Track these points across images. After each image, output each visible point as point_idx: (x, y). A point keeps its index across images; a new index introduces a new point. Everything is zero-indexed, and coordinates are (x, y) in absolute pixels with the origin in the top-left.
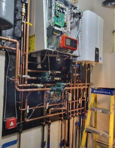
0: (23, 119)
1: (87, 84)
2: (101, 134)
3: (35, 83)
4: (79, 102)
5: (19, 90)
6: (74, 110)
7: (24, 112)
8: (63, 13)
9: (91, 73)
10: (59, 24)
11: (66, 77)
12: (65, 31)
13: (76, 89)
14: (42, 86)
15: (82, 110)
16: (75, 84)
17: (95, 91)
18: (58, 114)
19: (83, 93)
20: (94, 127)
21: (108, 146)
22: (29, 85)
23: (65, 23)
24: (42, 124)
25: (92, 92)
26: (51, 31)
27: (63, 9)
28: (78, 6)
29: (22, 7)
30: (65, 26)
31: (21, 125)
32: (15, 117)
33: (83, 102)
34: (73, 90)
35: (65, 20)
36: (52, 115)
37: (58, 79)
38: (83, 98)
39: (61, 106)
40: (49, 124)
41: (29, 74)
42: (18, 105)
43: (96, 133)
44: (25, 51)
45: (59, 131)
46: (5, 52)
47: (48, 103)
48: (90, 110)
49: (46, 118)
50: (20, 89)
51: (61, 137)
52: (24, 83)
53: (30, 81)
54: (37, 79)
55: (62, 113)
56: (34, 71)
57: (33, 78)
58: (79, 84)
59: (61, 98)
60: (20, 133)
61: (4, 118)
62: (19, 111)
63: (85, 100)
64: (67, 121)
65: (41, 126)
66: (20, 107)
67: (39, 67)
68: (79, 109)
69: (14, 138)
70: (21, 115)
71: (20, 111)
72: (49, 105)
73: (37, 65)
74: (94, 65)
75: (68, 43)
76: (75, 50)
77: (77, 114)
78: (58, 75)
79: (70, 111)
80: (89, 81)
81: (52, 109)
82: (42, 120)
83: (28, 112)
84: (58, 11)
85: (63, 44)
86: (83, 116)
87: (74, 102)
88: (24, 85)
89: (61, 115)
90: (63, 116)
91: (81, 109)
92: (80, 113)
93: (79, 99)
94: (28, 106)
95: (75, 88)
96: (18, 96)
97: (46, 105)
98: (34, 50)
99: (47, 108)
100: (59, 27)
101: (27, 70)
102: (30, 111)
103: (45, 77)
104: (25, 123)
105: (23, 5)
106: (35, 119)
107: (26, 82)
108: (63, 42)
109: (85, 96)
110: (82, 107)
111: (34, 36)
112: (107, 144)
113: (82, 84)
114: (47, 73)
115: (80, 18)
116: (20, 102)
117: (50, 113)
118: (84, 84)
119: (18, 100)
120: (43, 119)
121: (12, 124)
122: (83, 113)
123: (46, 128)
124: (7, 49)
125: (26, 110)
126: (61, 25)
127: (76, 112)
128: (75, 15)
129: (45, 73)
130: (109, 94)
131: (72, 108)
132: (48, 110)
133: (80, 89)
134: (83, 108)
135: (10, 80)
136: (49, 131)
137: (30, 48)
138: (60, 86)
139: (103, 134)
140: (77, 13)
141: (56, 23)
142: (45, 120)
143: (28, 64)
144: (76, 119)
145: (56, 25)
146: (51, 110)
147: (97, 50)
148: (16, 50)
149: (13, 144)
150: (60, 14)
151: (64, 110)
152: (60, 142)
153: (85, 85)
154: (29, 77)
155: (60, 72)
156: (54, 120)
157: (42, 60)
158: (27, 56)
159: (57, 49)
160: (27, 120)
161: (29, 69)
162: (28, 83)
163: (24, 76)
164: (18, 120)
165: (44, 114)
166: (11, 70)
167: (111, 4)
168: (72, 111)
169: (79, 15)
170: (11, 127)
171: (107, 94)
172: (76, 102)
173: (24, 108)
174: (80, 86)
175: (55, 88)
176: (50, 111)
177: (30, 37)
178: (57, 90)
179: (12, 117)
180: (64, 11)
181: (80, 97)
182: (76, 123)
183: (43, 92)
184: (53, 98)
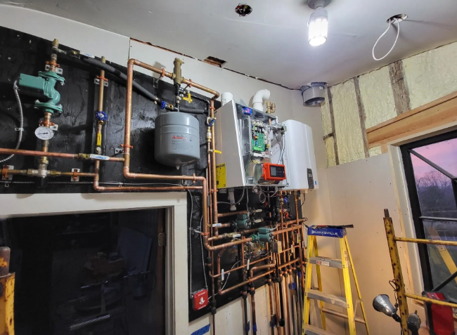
0: (216, 291)
1: (298, 220)
2: (333, 302)
3: (228, 232)
4: (290, 250)
5: (211, 248)
6: (285, 265)
7: (216, 279)
8: (262, 132)
9: (302, 207)
10: (259, 149)
11: (269, 216)
12: (266, 156)
13: (285, 233)
14: (239, 235)
15: (297, 263)
16: (283, 224)
17: (313, 232)
18: (264, 275)
19: (296, 236)
20: (318, 289)
21: (347, 318)
22: (221, 236)
23: (266, 146)
24: (241, 295)
25: (309, 233)
26: (248, 159)
27: (261, 128)
28: (277, 117)
29: (207, 132)
30: (266, 149)
31: (214, 301)
32: (205, 288)
33: (297, 250)
34: (281, 235)
35: (266, 142)
36: (256, 278)
37: (259, 221)
38: (296, 244)
39: (266, 262)
40: (252, 293)
41: (220, 220)
42: (208, 269)
43: (321, 299)
44: (213, 188)
45: (267, 302)
46: (186, 193)
47: (249, 261)
48: (310, 262)
49: (248, 284)
50: (211, 245)
51: (272, 312)
52: (214, 235)
53: (221, 231)
54: (231, 225)
55: (269, 273)
56: (225, 215)
57: (226, 225)
58: (288, 223)
59: (266, 250)
60: (214, 313)
61: (191, 293)
62: (209, 278)
63: (300, 246)
64: (277, 284)
65: (241, 297)
66: (210, 272)
67: (234, 208)
68: (292, 262)
69: (204, 322)
70: (213, 285)
71: (211, 278)
72: (250, 262)
73: (229, 206)
74: (306, 192)
75: (274, 172)
76: (282, 180)
77: (291, 270)
78: (258, 216)
79: (280, 268)
80: (301, 217)
81: (255, 268)
82: (242, 288)
83: (223, 279)
84: (256, 131)
85: (267, 175)
86: (299, 272)
87: (284, 251)
88: (215, 238)
89: (267, 277)
90: (270, 277)
91: (295, 261)
92: (295, 268)
93: (290, 247)
94: (223, 270)
95: (283, 231)
96: (206, 255)
97: (246, 263)
98: (225, 185)
99: (248, 268)
100: (259, 152)
101: (217, 215)
102: (226, 275)
103: (241, 222)
104: (218, 296)
105: (207, 129)
106: (233, 288)
107: (217, 233)
108: (267, 172)
109: (298, 241)
110: (296, 258)
111: (224, 165)
112: (345, 316)
113: (291, 222)
114: (245, 216)
115: (282, 133)
116: (210, 265)
117: (252, 276)
118: (294, 221)
119: (207, 261)
120: (243, 286)
121: (202, 301)
122: (299, 266)
123: (248, 300)
124: (190, 189)
125: (221, 276)
126: (261, 150)
127: (288, 267)
128: (275, 131)
129: (242, 216)
130: (336, 236)
131: (283, 263)
132: (249, 271)
133: (290, 232)
134: (297, 260)
135: (195, 233)
136: (253, 304)
137: (218, 182)
138: (265, 234)
139: (336, 301)
140: (279, 129)
141: (256, 148)
142: (246, 287)
143: (218, 205)
144: (290, 279)
145: (254, 151)
146: (253, 270)
147: (309, 171)
148: (202, 189)
149: (204, 332)
150: (258, 135)
151: (271, 268)
152: (270, 320)
153: (296, 223)
154: (220, 225)
155: (261, 210)
156: (258, 284)
157: (236, 200)
158: (215, 194)
159: (259, 183)
160: (223, 292)
161: (219, 213)
162: (219, 234)
163: (214, 225)
164: (210, 293)
165: (244, 278)
166: (195, 217)
167: (316, 103)
168: (283, 266)
169: (280, 131)
170: (202, 305)
171: (333, 236)
172: (286, 252)
173: (216, 273)
174: (289, 226)
175: (258, 237)
176: (252, 272)
177: (217, 167)
178: (261, 240)
179: (200, 289)
180: (263, 130)
181: (290, 244)
182: (290, 285)
183: (239, 246)
184: (254, 250)
